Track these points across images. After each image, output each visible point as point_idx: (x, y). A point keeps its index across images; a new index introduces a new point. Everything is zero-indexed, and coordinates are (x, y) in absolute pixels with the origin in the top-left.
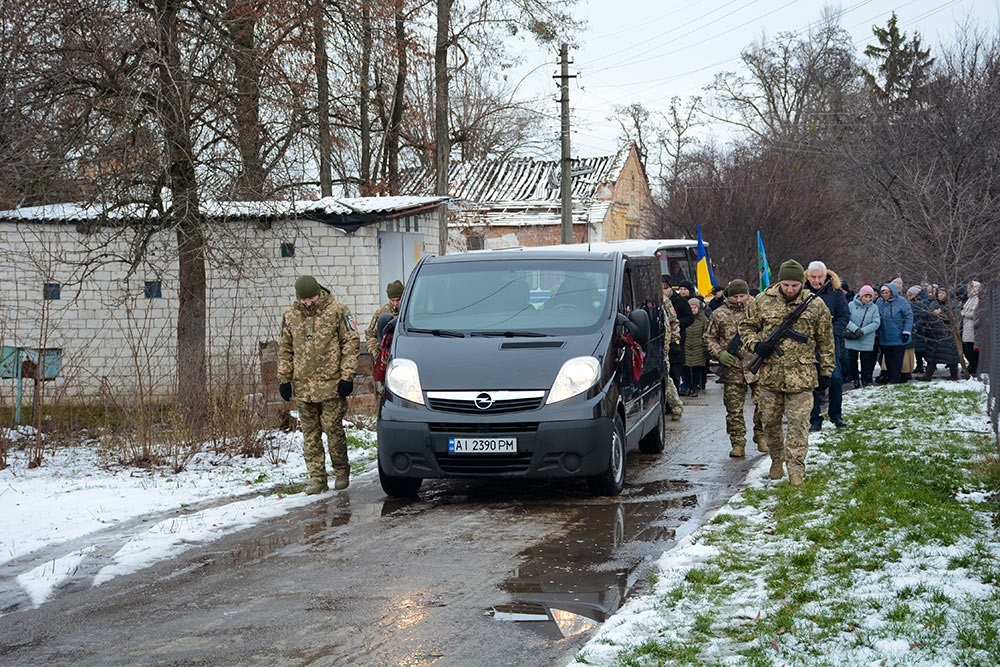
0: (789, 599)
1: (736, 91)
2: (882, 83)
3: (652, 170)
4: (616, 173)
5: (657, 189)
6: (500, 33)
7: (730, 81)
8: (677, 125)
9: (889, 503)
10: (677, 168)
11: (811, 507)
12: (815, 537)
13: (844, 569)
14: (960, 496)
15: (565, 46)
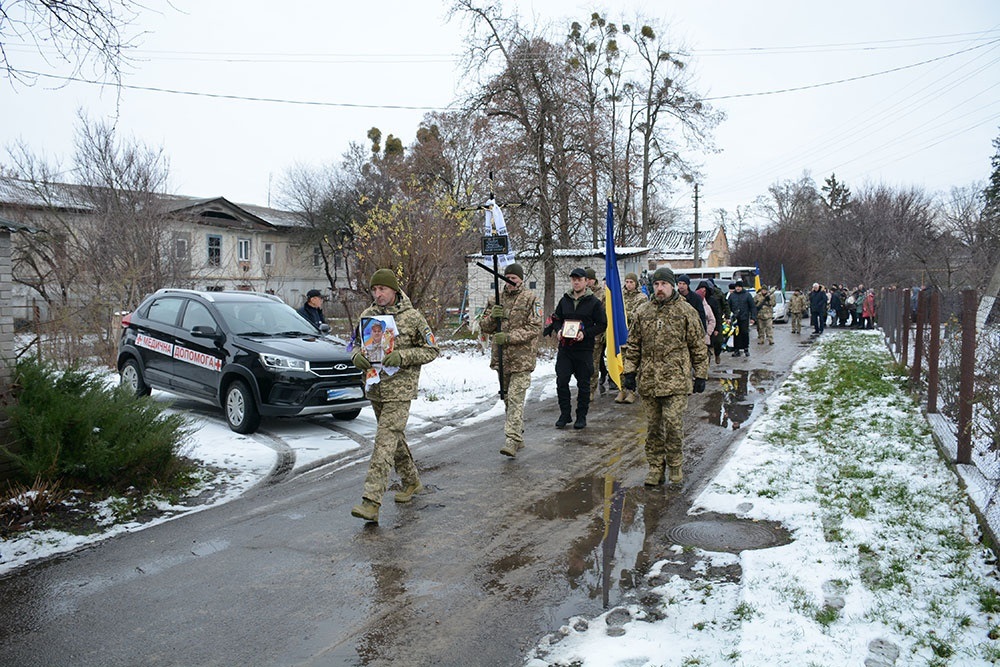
0: (826, 417)
1: (766, 204)
2: (829, 202)
3: (729, 237)
4: (714, 238)
5: (731, 245)
6: (669, 179)
7: (763, 199)
8: (740, 217)
9: (857, 380)
10: (740, 236)
11: (823, 381)
12: (830, 393)
13: (845, 405)
14: (883, 378)
15: (697, 184)
